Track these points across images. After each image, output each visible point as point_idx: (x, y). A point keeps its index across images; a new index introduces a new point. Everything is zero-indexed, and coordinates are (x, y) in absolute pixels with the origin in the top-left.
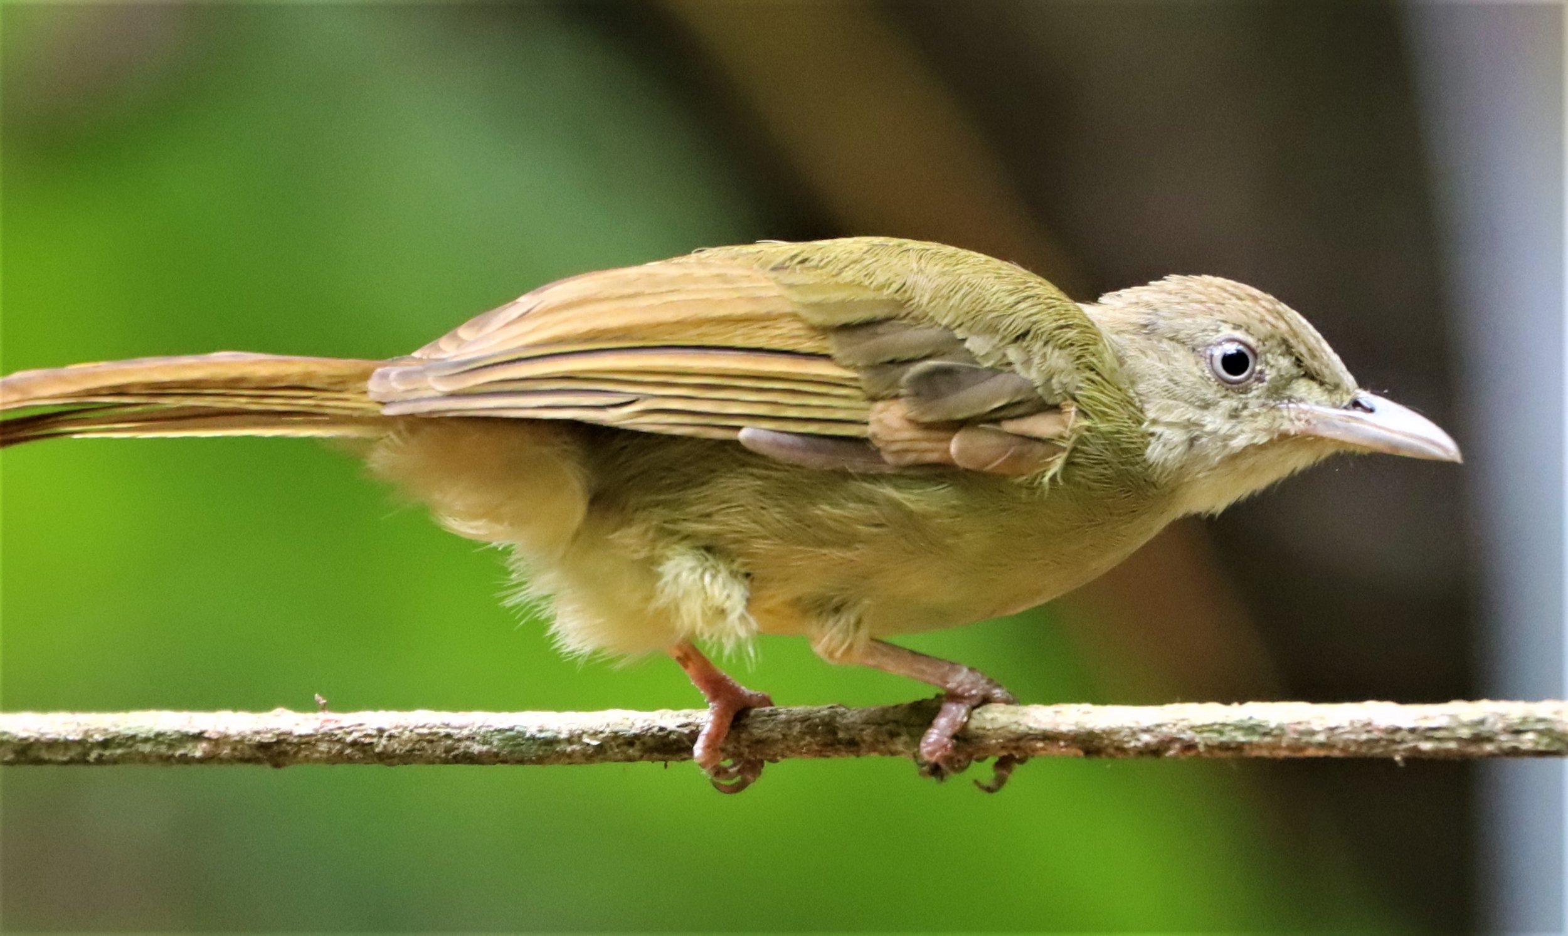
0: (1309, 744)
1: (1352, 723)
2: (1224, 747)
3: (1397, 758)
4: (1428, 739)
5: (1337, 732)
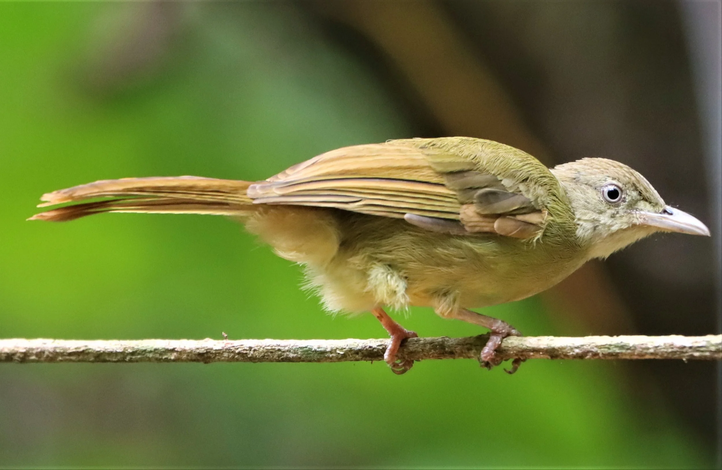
0: (646, 354)
1: (665, 344)
2: (610, 354)
3: (684, 359)
4: (697, 351)
5: (658, 348)
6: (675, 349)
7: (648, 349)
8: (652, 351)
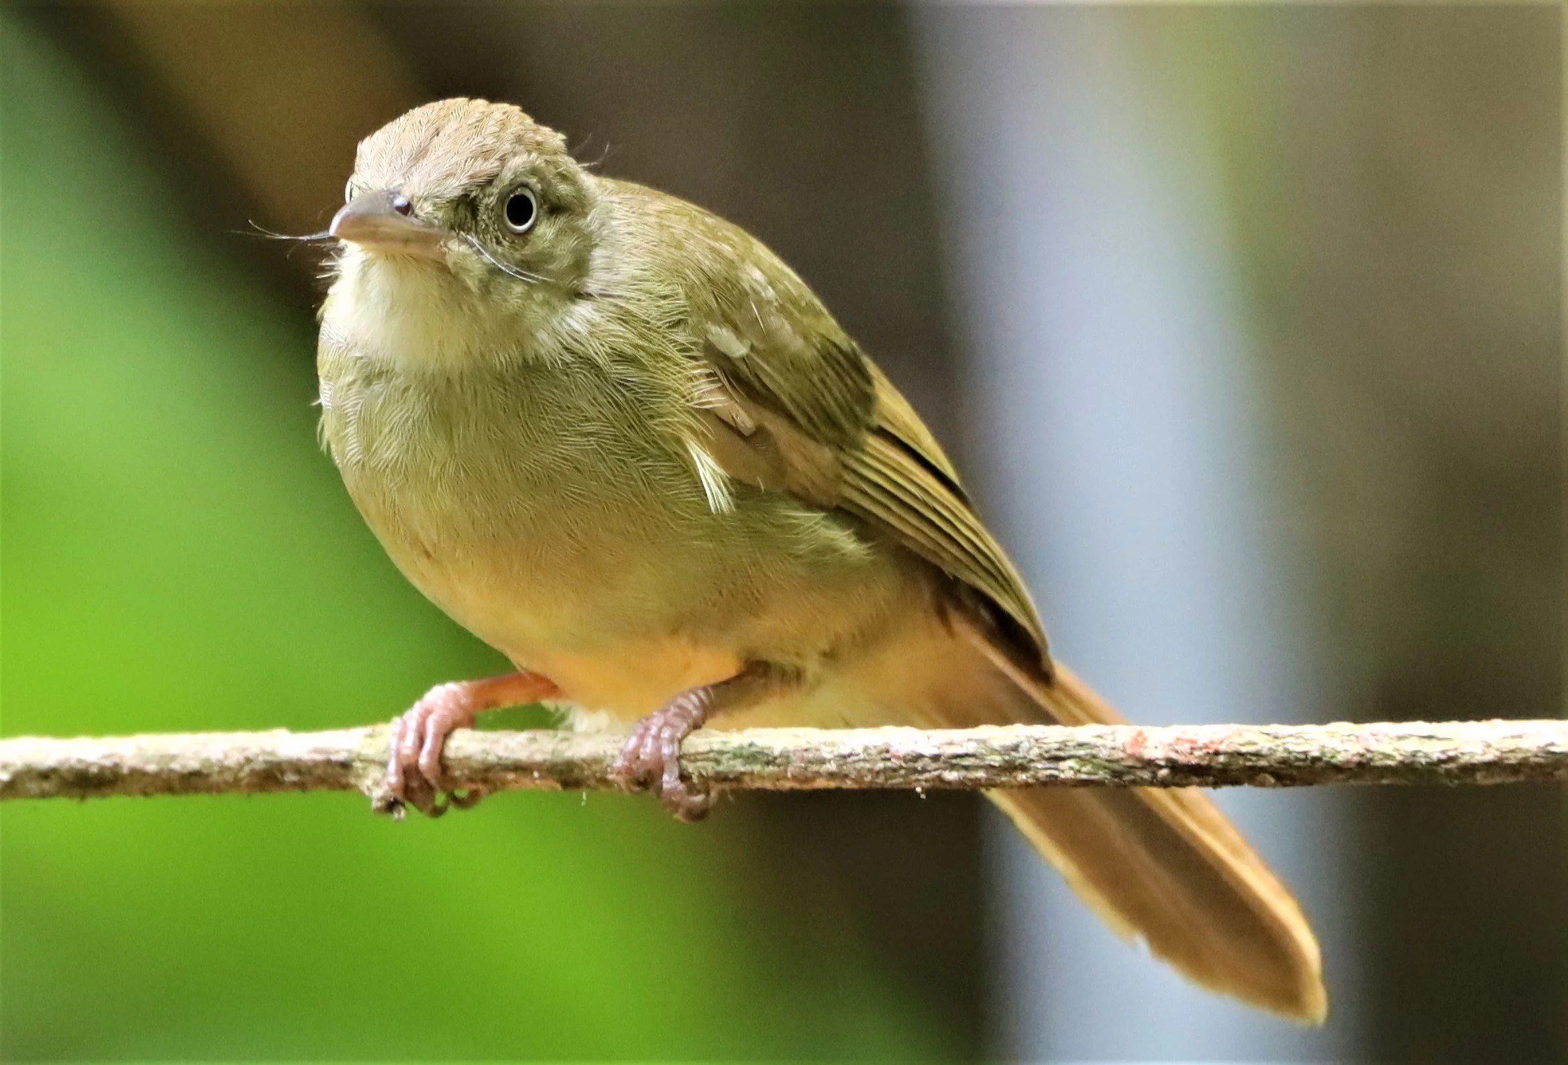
0: (818, 774)
1: (866, 749)
2: (722, 778)
3: (919, 789)
4: (953, 767)
5: (850, 760)
6: (895, 763)
7: (823, 761)
8: (832, 767)
